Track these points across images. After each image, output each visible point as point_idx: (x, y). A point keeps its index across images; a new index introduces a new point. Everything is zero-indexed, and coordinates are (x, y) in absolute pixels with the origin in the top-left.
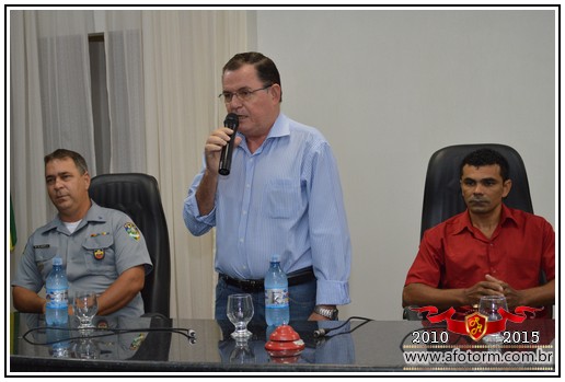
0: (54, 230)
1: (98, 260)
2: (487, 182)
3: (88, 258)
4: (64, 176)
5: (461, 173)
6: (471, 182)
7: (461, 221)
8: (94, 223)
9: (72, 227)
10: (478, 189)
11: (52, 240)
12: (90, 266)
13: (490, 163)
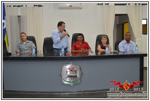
0: (22, 44)
1: (29, 47)
2: (81, 38)
3: (28, 47)
4: (24, 36)
5: (77, 37)
6: (79, 38)
7: (77, 42)
8: (28, 43)
9: (25, 43)
10: (80, 38)
11: (22, 45)
12: (28, 48)
13: (81, 35)
